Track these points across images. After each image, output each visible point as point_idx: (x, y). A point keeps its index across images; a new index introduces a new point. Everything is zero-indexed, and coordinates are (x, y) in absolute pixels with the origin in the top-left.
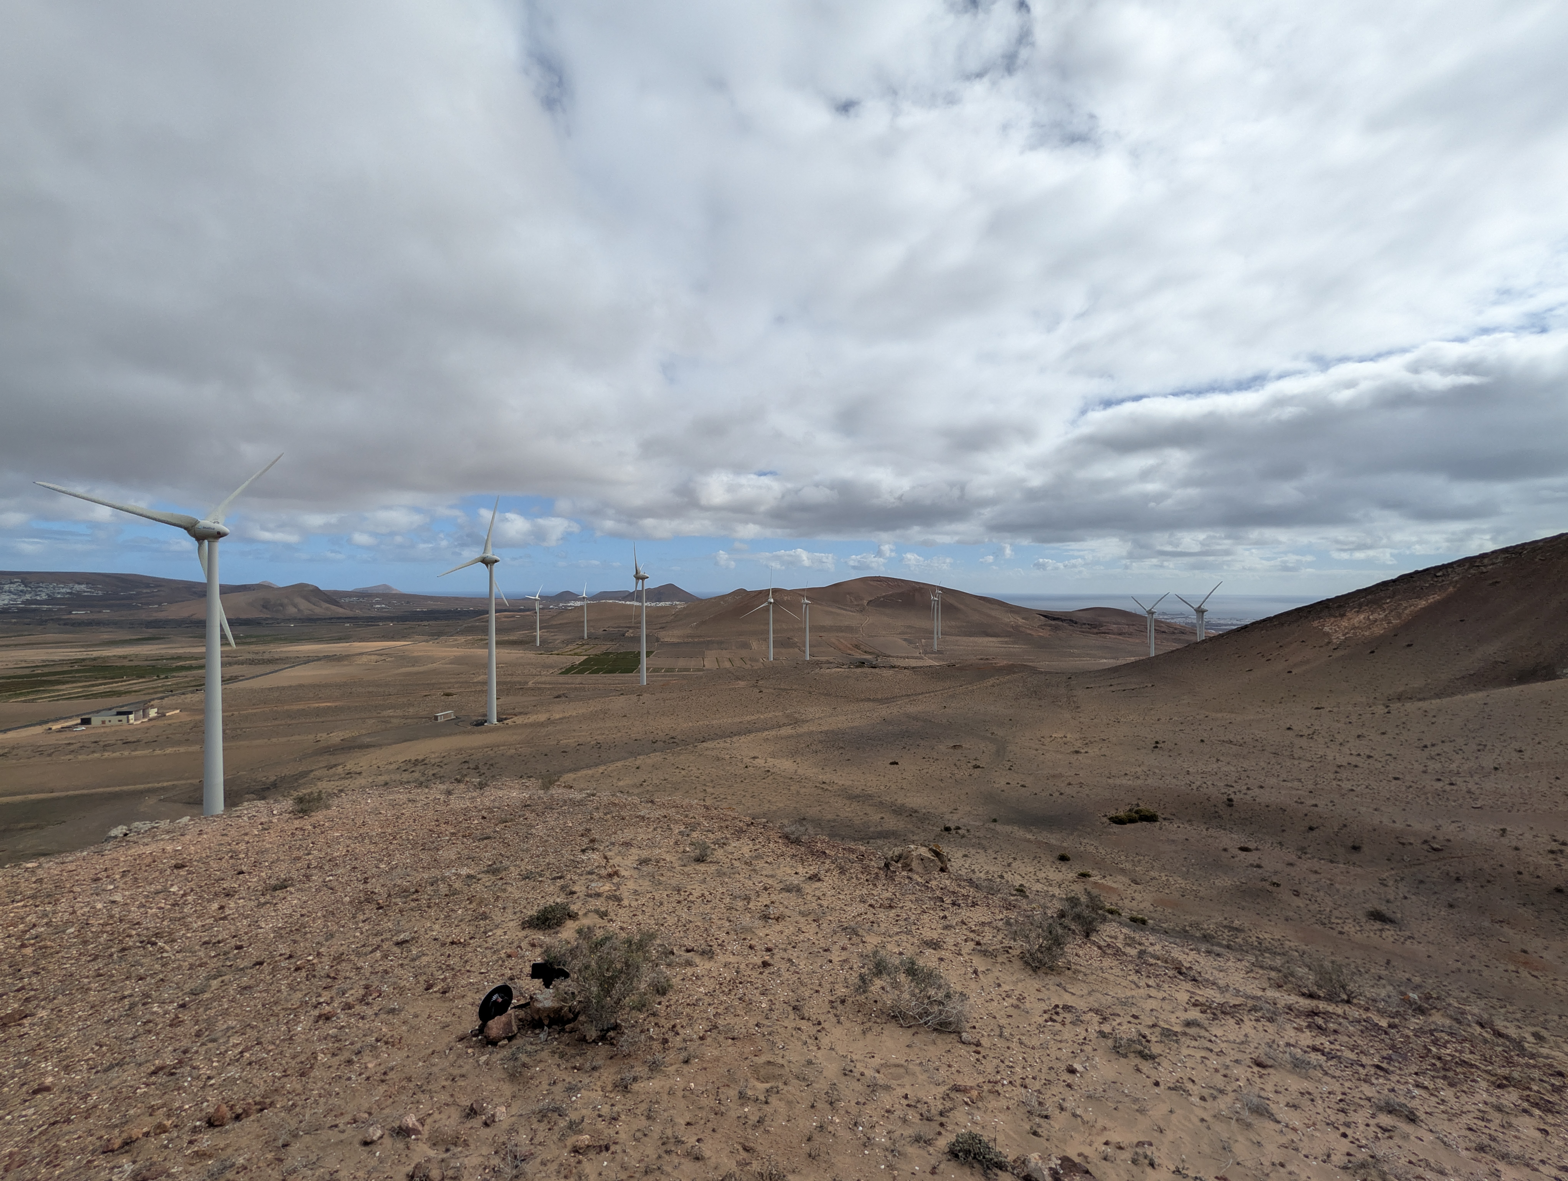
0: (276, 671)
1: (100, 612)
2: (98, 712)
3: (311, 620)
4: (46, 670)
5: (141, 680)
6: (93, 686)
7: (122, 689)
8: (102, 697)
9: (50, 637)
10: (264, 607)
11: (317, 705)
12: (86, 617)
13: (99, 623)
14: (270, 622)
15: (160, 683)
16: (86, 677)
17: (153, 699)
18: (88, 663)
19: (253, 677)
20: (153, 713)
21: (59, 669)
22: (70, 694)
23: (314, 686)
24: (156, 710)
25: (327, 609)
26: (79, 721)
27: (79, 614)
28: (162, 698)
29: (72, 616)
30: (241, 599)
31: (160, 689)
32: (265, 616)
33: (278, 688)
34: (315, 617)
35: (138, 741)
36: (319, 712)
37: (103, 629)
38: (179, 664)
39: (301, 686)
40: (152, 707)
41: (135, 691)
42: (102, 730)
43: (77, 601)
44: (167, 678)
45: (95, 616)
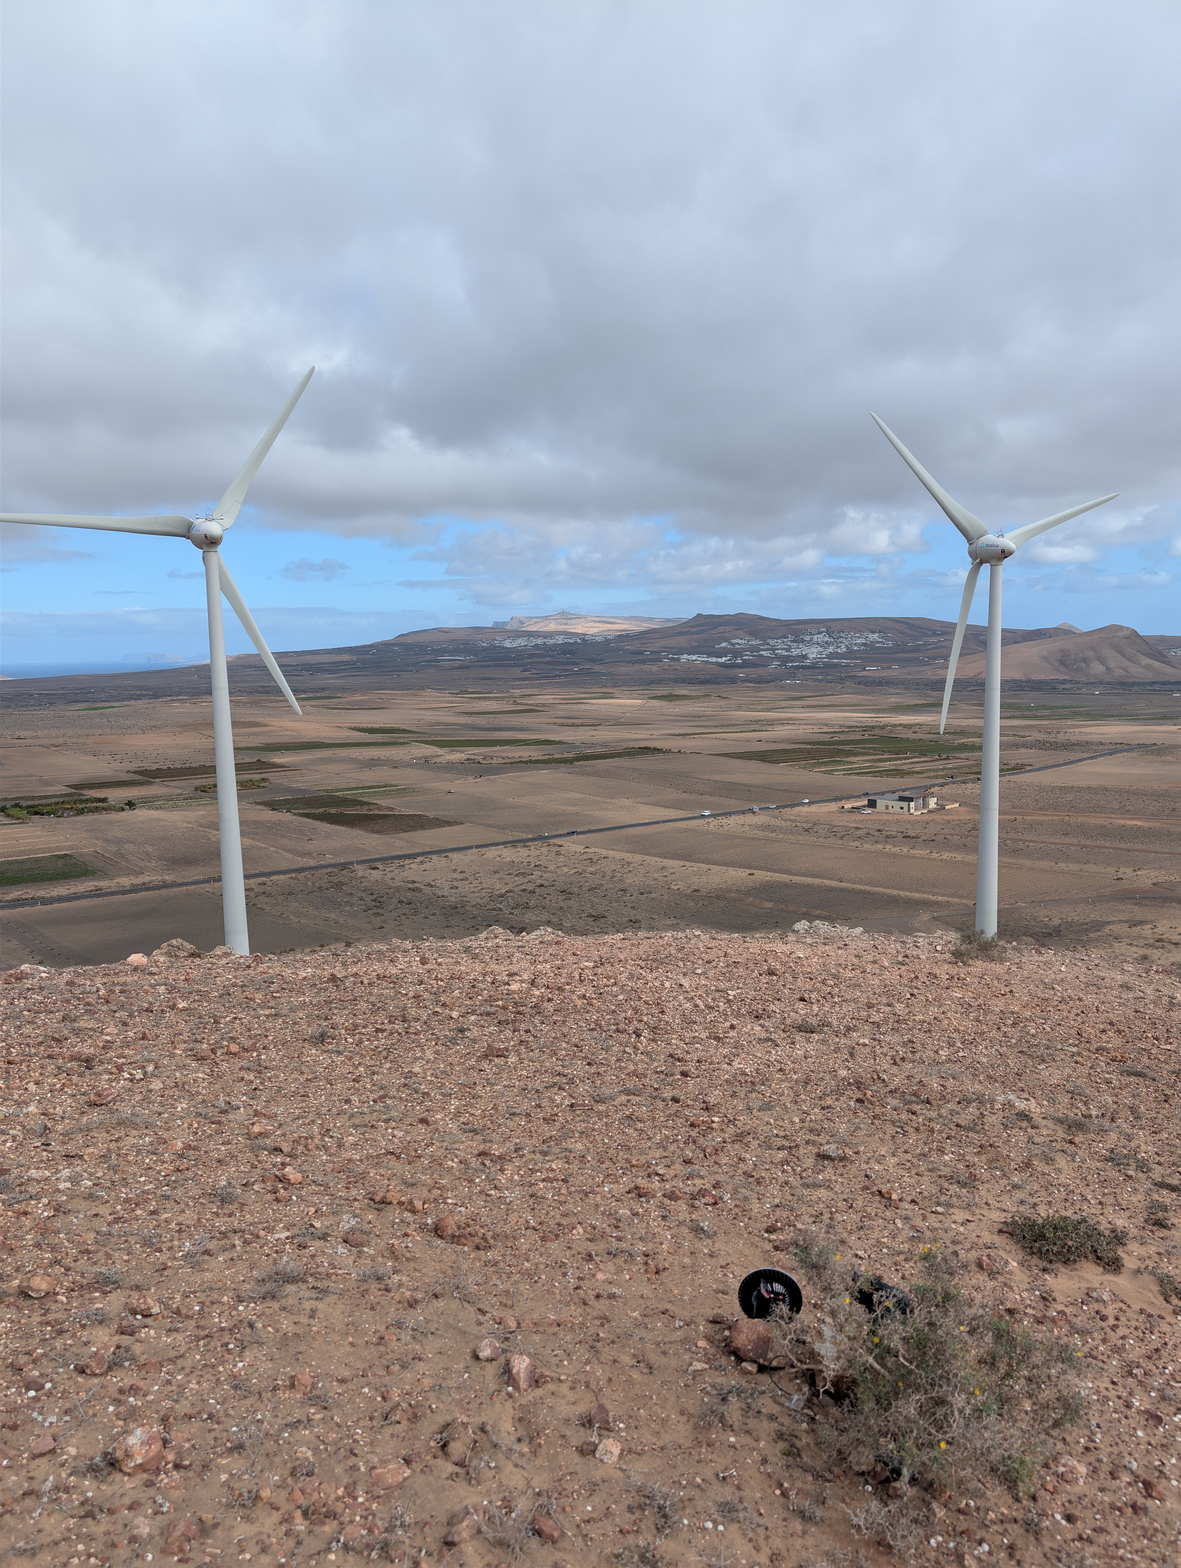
0: (1072, 763)
1: (889, 668)
2: (883, 793)
3: (1125, 686)
4: (843, 737)
5: (922, 759)
6: (880, 761)
7: (905, 767)
8: (887, 776)
9: (848, 698)
10: (1062, 663)
11: (1122, 822)
12: (877, 675)
13: (887, 683)
14: (1068, 686)
15: (940, 765)
16: (874, 749)
17: (933, 786)
18: (877, 732)
19: (1043, 769)
20: (932, 803)
21: (852, 737)
22: (860, 768)
23: (1120, 791)
24: (935, 800)
25: (1148, 667)
26: (866, 803)
27: (872, 670)
28: (942, 785)
29: (865, 673)
30: (1032, 651)
31: (941, 773)
32: (1061, 677)
33: (1073, 787)
34: (1130, 680)
35: (917, 837)
36: (1124, 834)
37: (891, 691)
38: (962, 741)
39: (1104, 789)
40: (932, 795)
41: (918, 773)
42: (886, 817)
43: (871, 654)
44: (948, 758)
45: (885, 674)
